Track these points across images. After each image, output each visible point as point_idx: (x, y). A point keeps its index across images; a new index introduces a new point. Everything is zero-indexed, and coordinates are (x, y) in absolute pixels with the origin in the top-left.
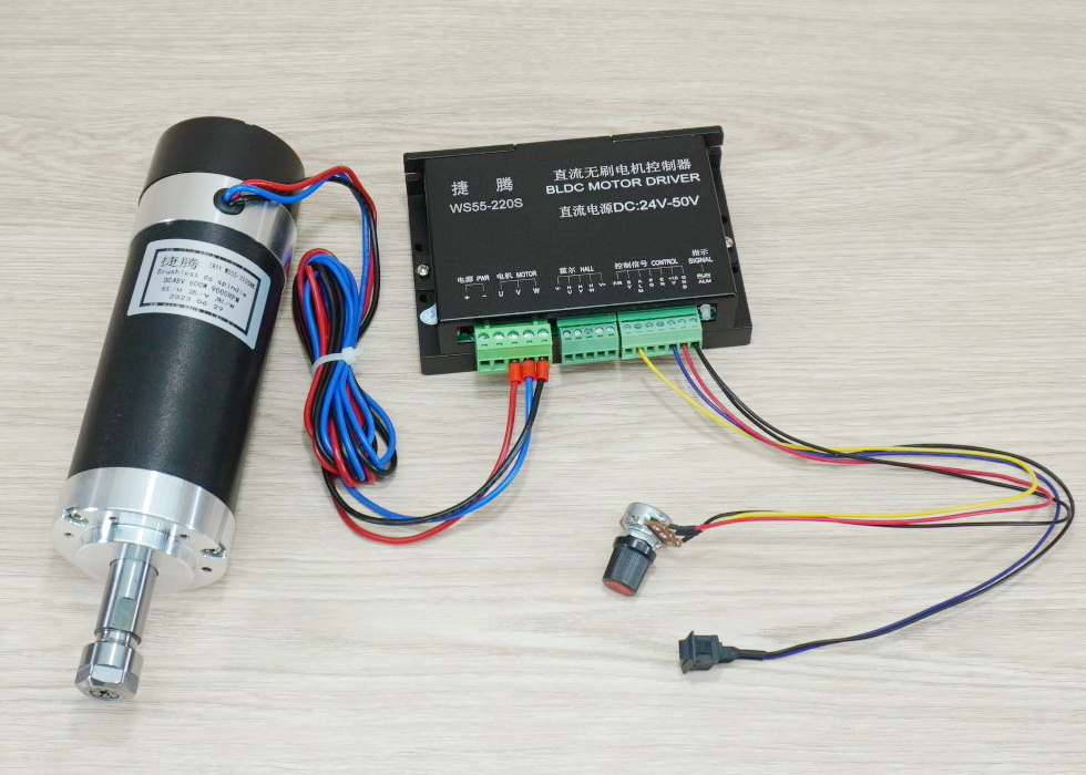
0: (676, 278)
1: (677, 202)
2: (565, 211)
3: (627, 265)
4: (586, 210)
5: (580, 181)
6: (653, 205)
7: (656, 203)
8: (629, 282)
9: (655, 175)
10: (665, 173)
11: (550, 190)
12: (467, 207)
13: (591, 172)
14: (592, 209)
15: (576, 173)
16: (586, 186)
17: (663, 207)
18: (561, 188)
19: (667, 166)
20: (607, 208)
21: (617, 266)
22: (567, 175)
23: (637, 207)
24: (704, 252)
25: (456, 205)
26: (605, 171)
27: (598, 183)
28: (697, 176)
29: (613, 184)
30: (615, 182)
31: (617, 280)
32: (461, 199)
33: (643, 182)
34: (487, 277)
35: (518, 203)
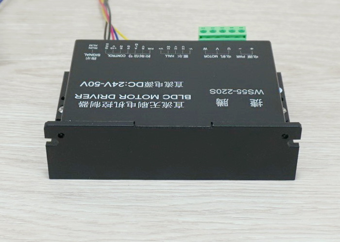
0: (111, 48)
1: (97, 84)
2: (179, 85)
3: (143, 56)
4: (164, 85)
5: (165, 101)
6: (114, 84)
7: (112, 85)
8: (143, 49)
9: (108, 100)
10: (100, 100)
11: (189, 97)
12: (251, 92)
13: (155, 105)
14: (159, 85)
15: (166, 105)
16: (161, 97)
17: (108, 83)
18: (180, 98)
19: (97, 105)
20: (149, 85)
21: (149, 56)
22: (174, 105)
23: (127, 84)
24: (89, 58)
25: (259, 94)
26: (145, 105)
27: (152, 98)
28: (77, 97)
29: (141, 97)
30: (138, 98)
31: (151, 50)
32: (256, 97)
33: (117, 97)
34: (238, 57)
35: (212, 91)
